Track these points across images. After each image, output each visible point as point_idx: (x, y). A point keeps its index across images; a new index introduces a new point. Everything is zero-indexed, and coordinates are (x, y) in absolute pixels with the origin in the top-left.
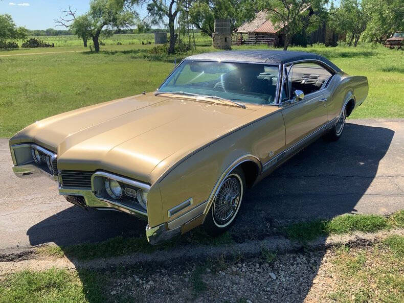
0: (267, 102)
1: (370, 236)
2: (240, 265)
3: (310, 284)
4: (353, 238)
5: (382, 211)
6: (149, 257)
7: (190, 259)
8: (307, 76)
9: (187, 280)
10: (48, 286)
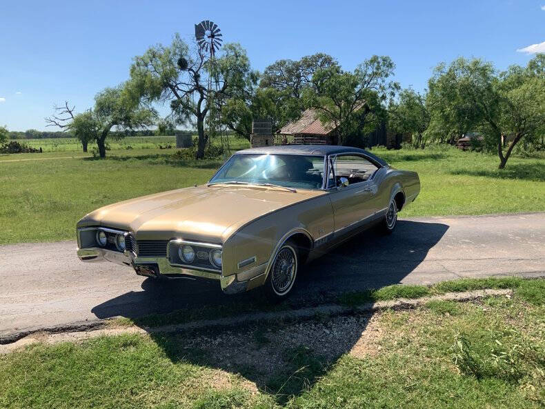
0: (315, 188)
1: (413, 302)
2: (297, 326)
3: (359, 336)
4: (398, 303)
5: (425, 283)
6: (215, 323)
7: (252, 322)
8: (355, 171)
9: (251, 337)
10: (125, 345)
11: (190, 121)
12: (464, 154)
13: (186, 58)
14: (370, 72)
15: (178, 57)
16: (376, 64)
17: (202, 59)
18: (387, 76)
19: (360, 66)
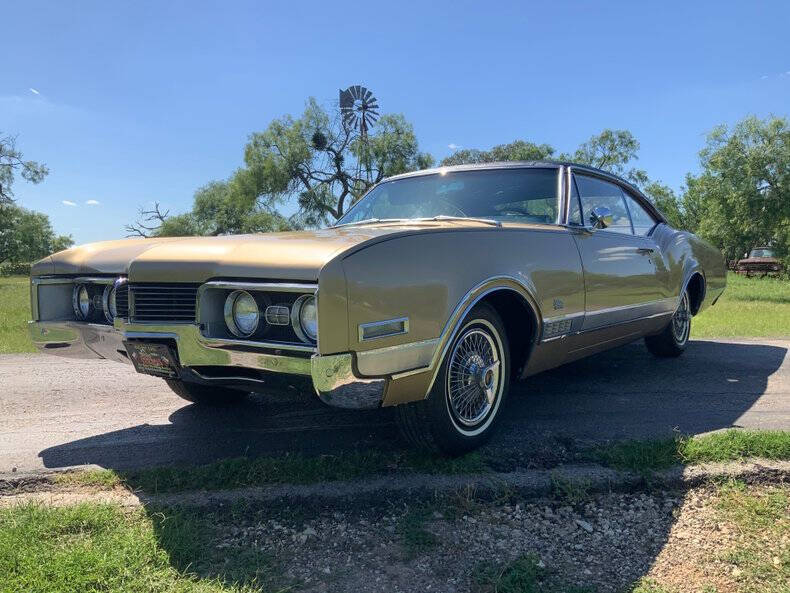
1: (786, 466)
2: (509, 509)
4: (750, 467)
7: (396, 495)
11: (326, 221)
12: (749, 281)
13: (325, 133)
14: (599, 155)
15: (312, 133)
16: (609, 143)
17: (347, 133)
18: (625, 160)
19: (585, 145)
